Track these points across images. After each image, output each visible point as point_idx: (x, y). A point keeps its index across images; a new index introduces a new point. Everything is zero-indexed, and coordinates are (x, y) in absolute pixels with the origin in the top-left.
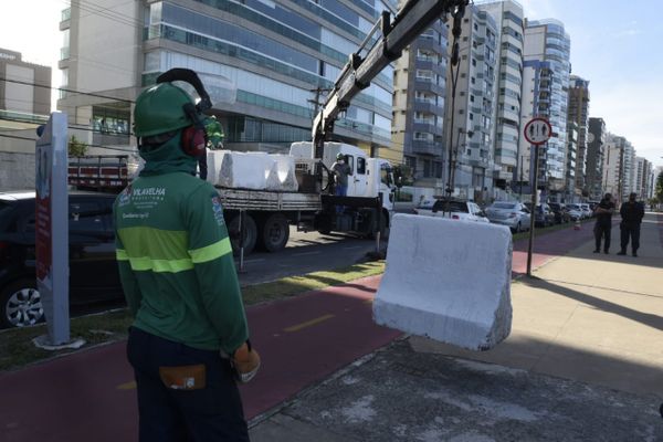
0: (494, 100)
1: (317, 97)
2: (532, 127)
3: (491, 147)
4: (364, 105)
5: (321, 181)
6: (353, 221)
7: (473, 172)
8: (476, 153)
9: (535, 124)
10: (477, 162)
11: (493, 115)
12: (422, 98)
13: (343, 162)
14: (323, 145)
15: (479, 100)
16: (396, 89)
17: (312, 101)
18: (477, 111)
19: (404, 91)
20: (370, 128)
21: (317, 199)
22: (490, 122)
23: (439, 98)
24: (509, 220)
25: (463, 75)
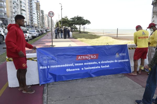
0: (19, 4)
11: (19, 8)
18: (16, 7)
22: (19, 10)
23: (4, 3)
24: (34, 34)
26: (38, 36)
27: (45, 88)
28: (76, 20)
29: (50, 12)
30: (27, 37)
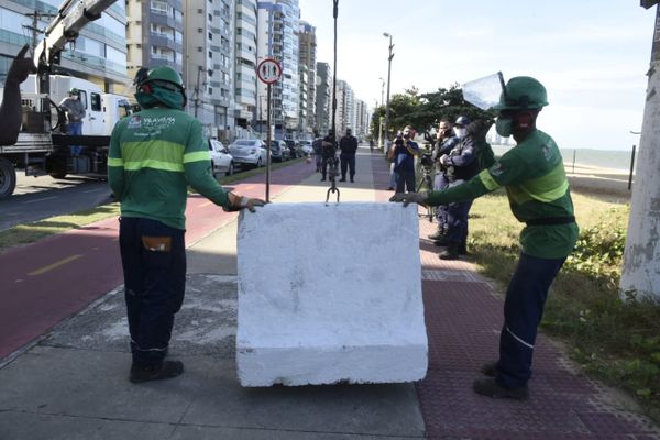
0: (231, 39)
1: (35, 23)
2: (264, 68)
3: (232, 86)
4: (94, 35)
5: (49, 119)
6: (92, 161)
7: (215, 111)
8: (217, 91)
9: (267, 64)
10: (219, 101)
11: (232, 54)
12: (158, 31)
14: (48, 78)
15: (217, 38)
16: (128, 19)
17: (28, 27)
18: (216, 49)
19: (138, 22)
20: (102, 62)
21: (47, 139)
22: (229, 61)
23: (177, 33)
24: (250, 156)
25: (200, 11)
28: (446, 103)
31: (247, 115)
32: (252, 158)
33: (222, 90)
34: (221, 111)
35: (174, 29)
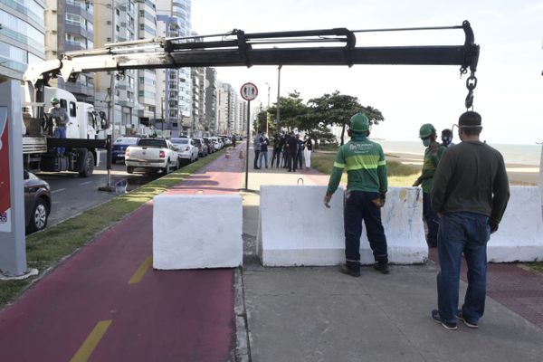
2: (245, 89)
5: (43, 124)
7: (122, 112)
8: (123, 93)
10: (125, 102)
12: (72, 40)
13: (59, 105)
16: (46, 29)
19: (54, 32)
21: (43, 142)
23: (89, 42)
24: (185, 153)
25: (109, 23)
26: (196, 160)
27: (236, 275)
28: (331, 106)
29: (247, 86)
30: (166, 159)
31: (148, 114)
32: (186, 154)
33: (128, 92)
34: (127, 110)
35: (86, 39)
